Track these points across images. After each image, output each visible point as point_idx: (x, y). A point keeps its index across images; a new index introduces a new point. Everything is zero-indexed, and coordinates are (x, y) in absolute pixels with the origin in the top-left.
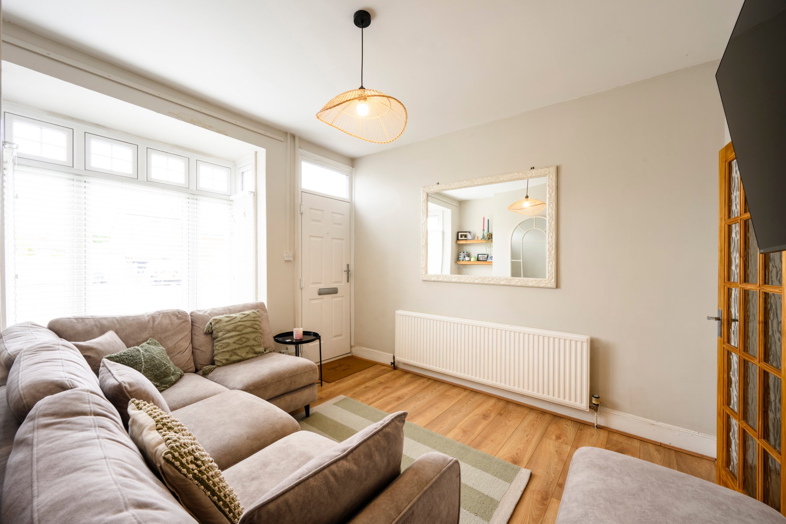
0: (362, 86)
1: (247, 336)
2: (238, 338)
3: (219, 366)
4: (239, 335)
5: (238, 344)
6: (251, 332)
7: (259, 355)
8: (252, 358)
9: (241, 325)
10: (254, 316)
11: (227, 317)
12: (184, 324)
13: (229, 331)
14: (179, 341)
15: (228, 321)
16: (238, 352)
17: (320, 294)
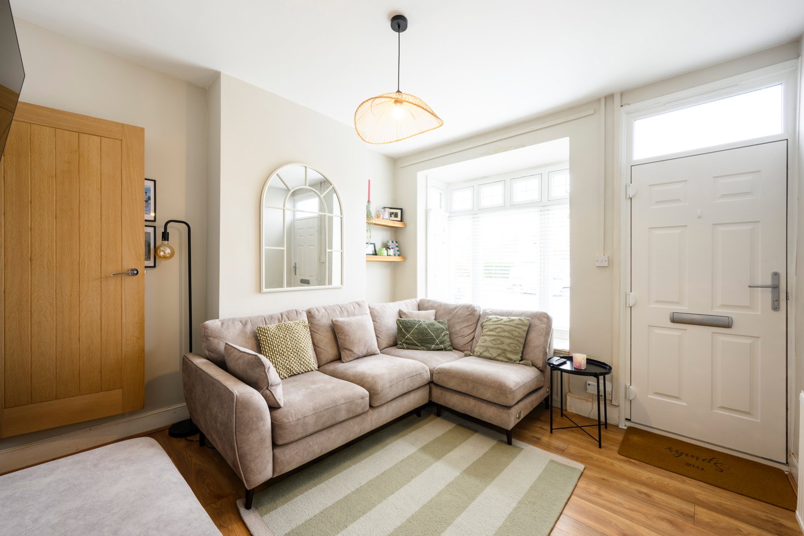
0: (398, 90)
1: (502, 339)
2: (494, 338)
3: (475, 356)
4: (495, 336)
5: (492, 343)
6: (509, 338)
7: (510, 361)
8: (502, 361)
9: (500, 328)
10: (519, 323)
11: (496, 318)
12: (470, 316)
13: (490, 330)
14: (464, 327)
15: (495, 321)
16: (491, 350)
17: (674, 321)
